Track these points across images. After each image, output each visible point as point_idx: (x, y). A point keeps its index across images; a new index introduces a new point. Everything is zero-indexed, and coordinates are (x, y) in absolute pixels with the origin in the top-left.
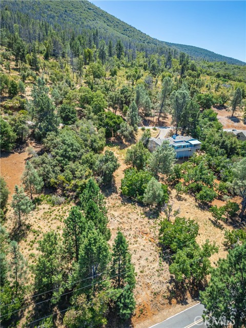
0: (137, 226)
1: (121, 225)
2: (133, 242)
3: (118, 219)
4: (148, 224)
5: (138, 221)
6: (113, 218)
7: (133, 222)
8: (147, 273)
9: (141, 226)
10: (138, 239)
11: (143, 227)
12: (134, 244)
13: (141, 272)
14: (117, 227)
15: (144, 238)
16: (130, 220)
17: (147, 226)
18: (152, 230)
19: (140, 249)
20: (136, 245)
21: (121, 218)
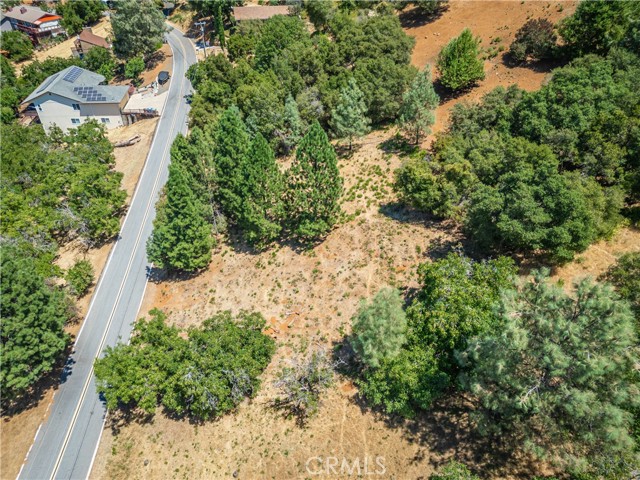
0: (316, 309)
1: (326, 278)
2: (276, 294)
3: (346, 274)
4: (318, 338)
5: (333, 316)
6: (351, 265)
7: (333, 302)
8: (206, 308)
9: (316, 320)
10: (281, 307)
11: (310, 322)
12: (270, 295)
13: (213, 299)
14: (323, 270)
15: (278, 318)
16: (340, 297)
17: (312, 333)
18: (296, 341)
19: (256, 305)
20: (266, 298)
21: (346, 280)
